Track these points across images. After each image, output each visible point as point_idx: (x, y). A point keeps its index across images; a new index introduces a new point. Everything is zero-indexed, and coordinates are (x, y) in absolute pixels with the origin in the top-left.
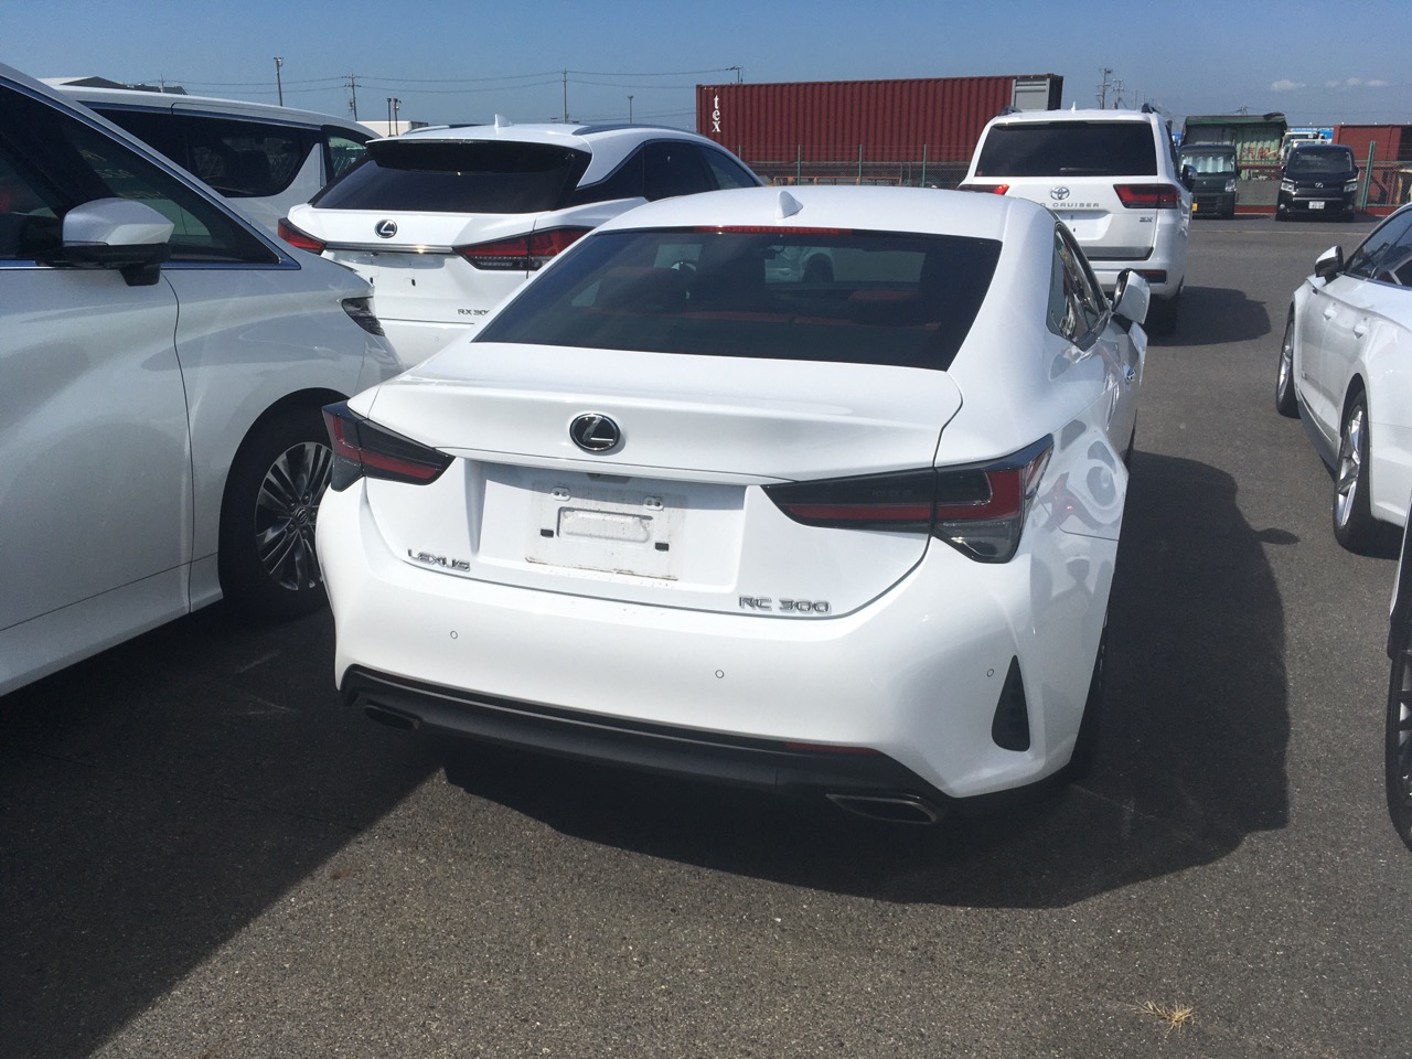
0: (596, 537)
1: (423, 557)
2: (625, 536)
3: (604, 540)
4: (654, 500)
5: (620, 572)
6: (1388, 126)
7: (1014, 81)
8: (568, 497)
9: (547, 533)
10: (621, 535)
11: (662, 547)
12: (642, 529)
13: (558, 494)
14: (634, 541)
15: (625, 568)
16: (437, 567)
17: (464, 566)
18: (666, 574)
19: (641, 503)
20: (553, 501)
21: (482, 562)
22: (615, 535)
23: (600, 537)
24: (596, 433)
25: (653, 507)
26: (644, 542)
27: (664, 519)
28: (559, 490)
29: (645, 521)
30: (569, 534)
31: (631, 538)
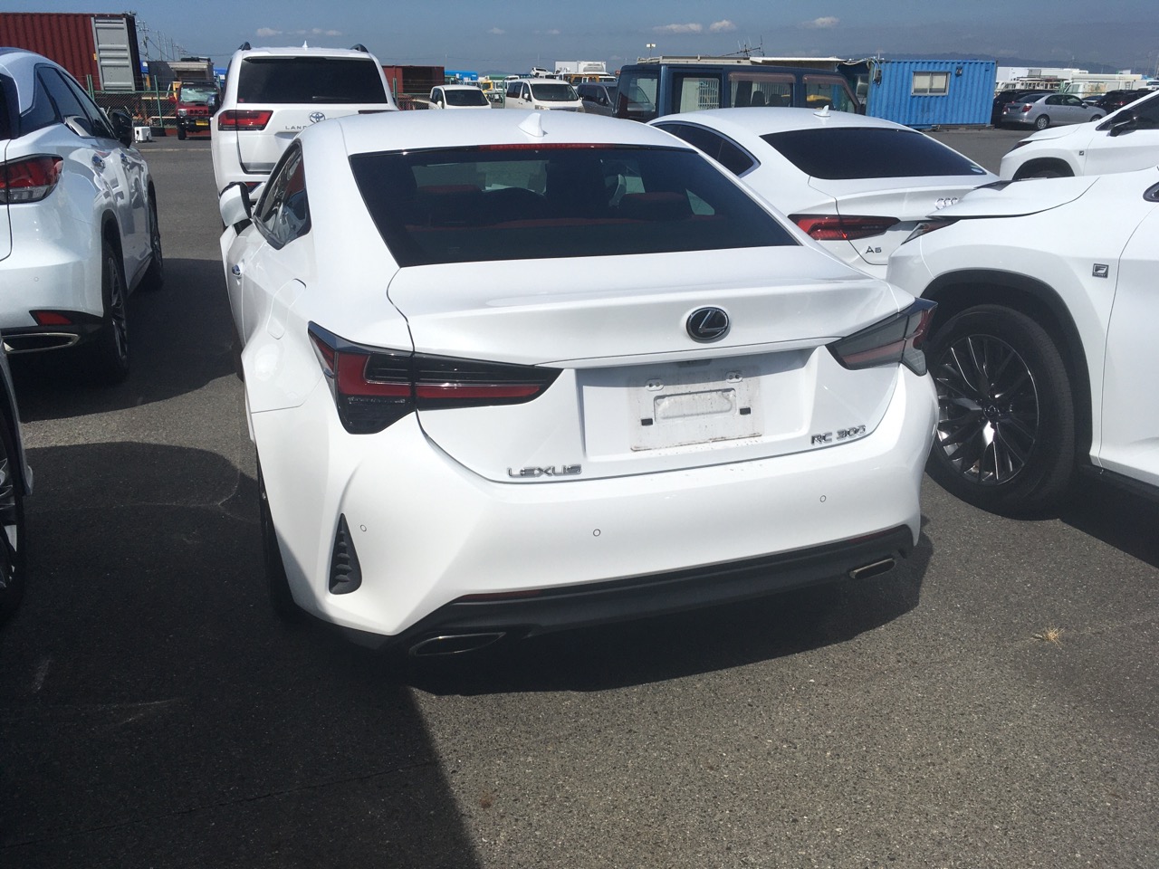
0: (688, 415)
1: (527, 472)
2: (715, 409)
3: (696, 417)
4: (734, 374)
5: (715, 440)
6: (393, 67)
7: (92, 19)
8: (661, 386)
9: (647, 422)
10: (711, 410)
11: (745, 411)
12: (726, 401)
13: (651, 386)
14: (721, 412)
15: (719, 436)
16: (544, 477)
17: (575, 469)
18: (751, 432)
19: (724, 379)
20: (648, 392)
21: (594, 461)
22: (705, 411)
23: (692, 415)
24: (708, 324)
25: (734, 380)
26: (729, 410)
27: (742, 389)
28: (651, 382)
29: (726, 394)
30: (664, 418)
31: (719, 410)
